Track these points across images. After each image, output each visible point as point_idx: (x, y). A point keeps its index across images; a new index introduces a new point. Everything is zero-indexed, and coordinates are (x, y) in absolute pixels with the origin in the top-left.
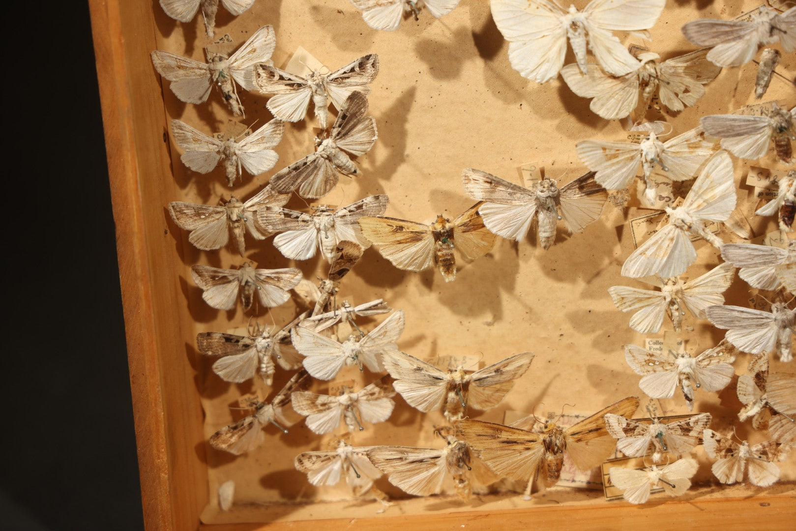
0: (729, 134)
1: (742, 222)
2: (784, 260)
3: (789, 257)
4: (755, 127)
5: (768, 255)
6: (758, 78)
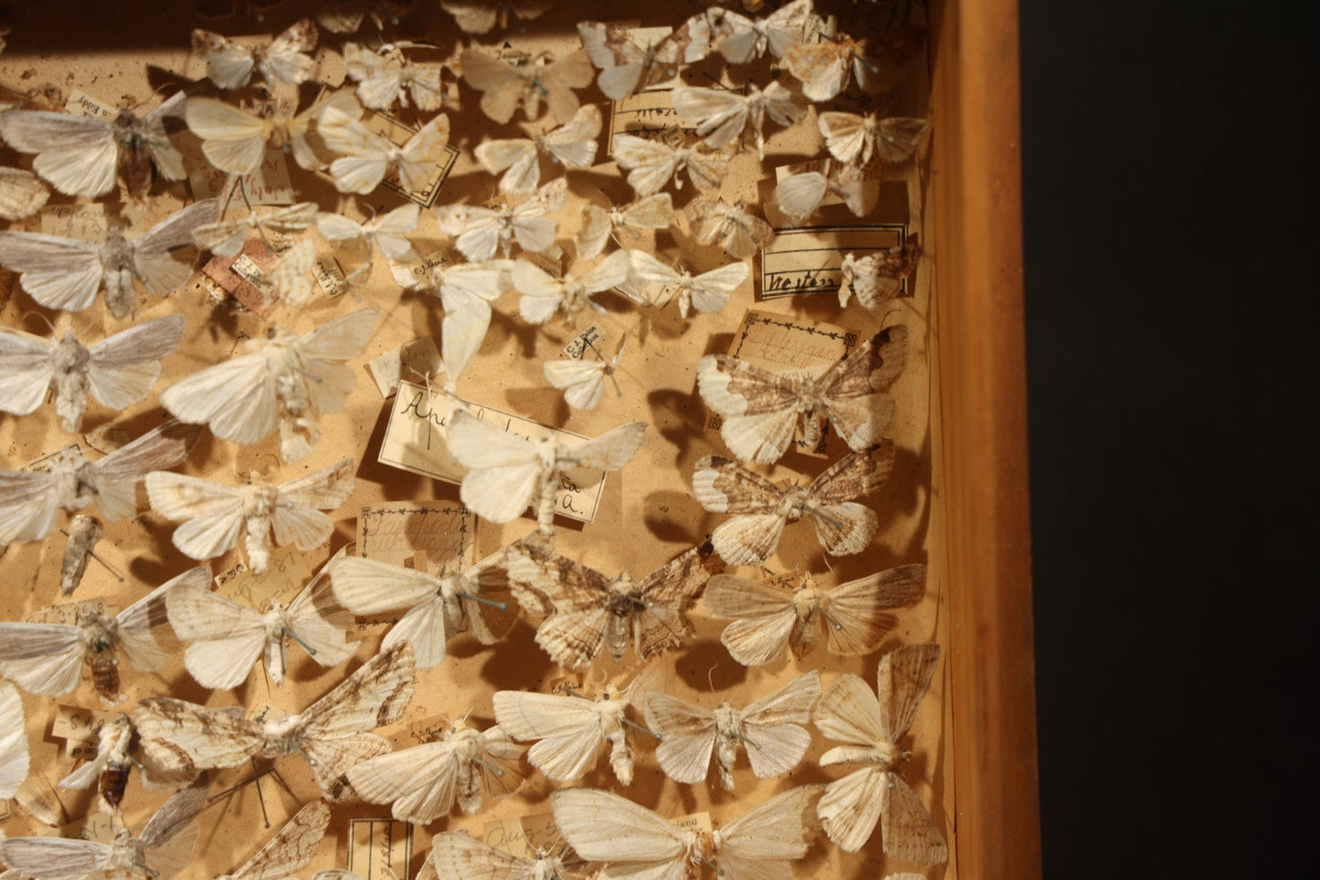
0: (13, 654)
1: (48, 798)
2: (106, 862)
3: (114, 858)
4: (58, 643)
5: (80, 855)
6: (66, 563)
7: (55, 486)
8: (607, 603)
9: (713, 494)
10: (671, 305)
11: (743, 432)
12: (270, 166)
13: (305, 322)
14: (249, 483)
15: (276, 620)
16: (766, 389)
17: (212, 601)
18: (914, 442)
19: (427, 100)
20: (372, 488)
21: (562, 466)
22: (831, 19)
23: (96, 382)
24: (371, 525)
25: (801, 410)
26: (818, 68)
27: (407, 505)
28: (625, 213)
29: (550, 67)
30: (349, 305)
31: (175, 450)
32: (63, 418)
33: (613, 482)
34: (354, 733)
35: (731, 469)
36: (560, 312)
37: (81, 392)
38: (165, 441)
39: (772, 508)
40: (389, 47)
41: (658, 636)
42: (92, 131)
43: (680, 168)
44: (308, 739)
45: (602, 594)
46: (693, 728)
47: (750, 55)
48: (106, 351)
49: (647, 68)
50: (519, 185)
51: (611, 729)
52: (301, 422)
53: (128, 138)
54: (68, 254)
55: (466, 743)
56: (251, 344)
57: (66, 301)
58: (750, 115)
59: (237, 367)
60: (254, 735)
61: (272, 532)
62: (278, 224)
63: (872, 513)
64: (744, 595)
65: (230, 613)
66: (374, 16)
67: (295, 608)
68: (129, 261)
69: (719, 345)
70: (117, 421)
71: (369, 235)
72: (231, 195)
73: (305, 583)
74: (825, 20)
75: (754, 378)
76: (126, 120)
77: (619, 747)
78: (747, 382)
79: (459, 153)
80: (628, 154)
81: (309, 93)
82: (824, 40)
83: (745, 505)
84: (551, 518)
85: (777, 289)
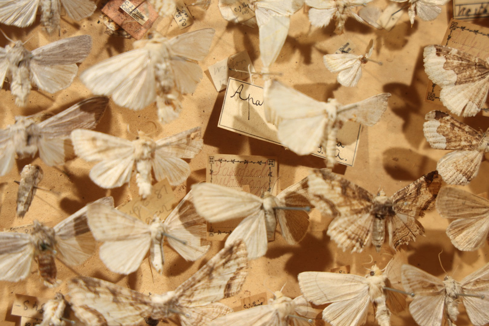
4: (16, 245)
7: (12, 138)
8: (371, 210)
9: (436, 137)
11: (454, 96)
14: (137, 138)
15: (158, 228)
16: (469, 66)
17: (116, 215)
20: (212, 150)
24: (215, 169)
27: (235, 157)
31: (89, 120)
32: (16, 96)
33: (364, 141)
34: (209, 303)
35: (448, 120)
37: (27, 80)
38: (82, 113)
39: (474, 146)
41: (403, 233)
44: (180, 306)
45: (368, 204)
46: (431, 291)
48: (43, 54)
51: (376, 295)
52: (170, 96)
55: (284, 305)
60: (145, 303)
61: (152, 172)
64: (461, 201)
65: (128, 223)
67: (169, 221)
73: (173, 207)
75: (461, 59)
77: (382, 307)
78: (456, 62)
83: (457, 144)
85: (463, 15)
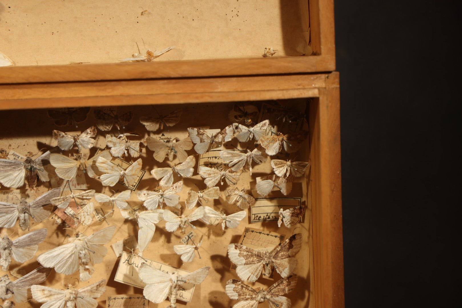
9: (233, 293)
10: (219, 225)
11: (244, 271)
12: (79, 177)
13: (90, 230)
14: (68, 289)
16: (252, 256)
18: (304, 274)
19: (134, 154)
20: (112, 290)
21: (179, 283)
22: (275, 127)
23: (15, 253)
24: (111, 303)
25: (264, 263)
26: (271, 144)
27: (124, 296)
28: (203, 193)
29: (178, 143)
30: (105, 225)
31: (42, 277)
32: (2, 266)
33: (198, 288)
35: (239, 284)
36: (180, 227)
37: (9, 257)
38: (39, 274)
39: (254, 298)
40: (122, 135)
42: (16, 165)
43: (223, 178)
47: (247, 139)
48: (18, 242)
49: (211, 144)
50: (166, 184)
52: (87, 267)
53: (29, 167)
54: (6, 208)
56: (70, 239)
57: (5, 225)
58: (247, 160)
59: (65, 248)
62: (81, 197)
63: (289, 300)
66: (117, 125)
68: (28, 210)
69: (236, 240)
70: (22, 266)
71: (113, 201)
72: (65, 186)
74: (274, 127)
75: (248, 252)
76: (28, 161)
78: (245, 253)
79: (145, 172)
80: (204, 173)
81: (94, 151)
82: (273, 135)
83: (244, 297)
84: (175, 301)
85: (256, 220)
